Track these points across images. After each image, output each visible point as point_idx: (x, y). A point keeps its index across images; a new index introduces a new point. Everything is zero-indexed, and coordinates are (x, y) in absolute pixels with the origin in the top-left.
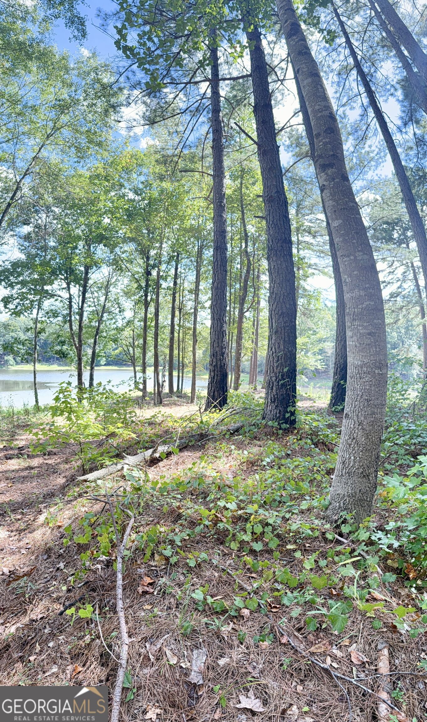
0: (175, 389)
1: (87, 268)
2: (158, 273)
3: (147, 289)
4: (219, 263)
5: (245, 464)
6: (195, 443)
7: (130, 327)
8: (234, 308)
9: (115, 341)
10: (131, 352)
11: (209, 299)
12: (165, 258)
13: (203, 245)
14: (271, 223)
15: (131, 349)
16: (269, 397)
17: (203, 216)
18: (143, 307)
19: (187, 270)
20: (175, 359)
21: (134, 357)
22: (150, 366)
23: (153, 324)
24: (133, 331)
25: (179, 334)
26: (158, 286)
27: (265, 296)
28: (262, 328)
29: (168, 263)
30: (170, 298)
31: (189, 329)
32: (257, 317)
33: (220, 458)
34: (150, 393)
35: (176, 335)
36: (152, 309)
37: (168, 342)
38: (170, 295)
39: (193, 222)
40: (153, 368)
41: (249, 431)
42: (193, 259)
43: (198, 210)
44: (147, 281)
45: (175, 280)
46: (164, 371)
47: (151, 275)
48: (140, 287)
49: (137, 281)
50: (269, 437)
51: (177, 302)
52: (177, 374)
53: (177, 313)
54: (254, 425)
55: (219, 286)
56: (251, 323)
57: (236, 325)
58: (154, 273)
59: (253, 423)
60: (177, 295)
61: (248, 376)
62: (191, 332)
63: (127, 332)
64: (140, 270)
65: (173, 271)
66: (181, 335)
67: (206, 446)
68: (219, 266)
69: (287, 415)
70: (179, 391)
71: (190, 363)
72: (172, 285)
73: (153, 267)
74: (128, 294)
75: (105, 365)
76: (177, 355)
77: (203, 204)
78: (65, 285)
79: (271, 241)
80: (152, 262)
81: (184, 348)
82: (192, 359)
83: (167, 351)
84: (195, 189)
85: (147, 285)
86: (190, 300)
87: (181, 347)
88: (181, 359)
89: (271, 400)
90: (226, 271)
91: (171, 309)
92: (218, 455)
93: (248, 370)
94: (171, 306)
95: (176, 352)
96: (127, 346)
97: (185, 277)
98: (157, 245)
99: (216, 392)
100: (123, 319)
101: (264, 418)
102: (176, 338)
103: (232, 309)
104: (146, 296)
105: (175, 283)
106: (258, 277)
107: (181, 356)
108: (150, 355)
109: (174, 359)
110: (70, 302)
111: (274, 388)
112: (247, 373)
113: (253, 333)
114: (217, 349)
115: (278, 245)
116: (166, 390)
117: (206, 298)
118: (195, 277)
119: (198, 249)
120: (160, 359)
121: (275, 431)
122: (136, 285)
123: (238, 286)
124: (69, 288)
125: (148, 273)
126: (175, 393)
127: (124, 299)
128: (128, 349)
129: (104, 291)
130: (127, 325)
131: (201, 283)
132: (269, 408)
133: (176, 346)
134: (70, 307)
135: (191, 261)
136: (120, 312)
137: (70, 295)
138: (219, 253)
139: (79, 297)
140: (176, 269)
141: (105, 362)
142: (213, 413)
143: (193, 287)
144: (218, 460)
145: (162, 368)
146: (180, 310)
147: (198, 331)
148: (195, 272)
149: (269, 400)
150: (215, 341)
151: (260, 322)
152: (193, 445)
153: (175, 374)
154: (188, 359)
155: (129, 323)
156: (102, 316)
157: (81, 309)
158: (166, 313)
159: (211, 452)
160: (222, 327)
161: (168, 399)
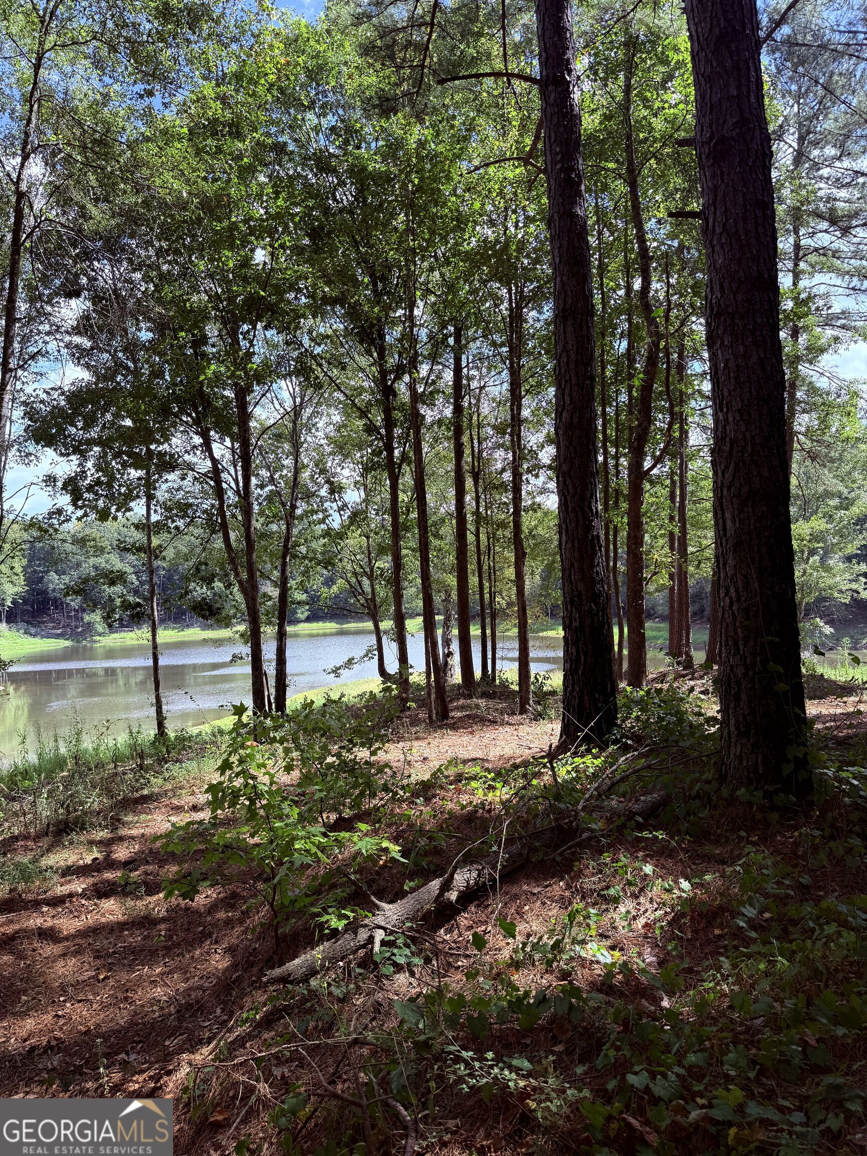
0: (478, 673)
1: (242, 393)
2: (412, 387)
3: (389, 432)
4: (573, 357)
5: (686, 920)
6: (546, 854)
7: (359, 527)
8: (616, 457)
9: (328, 563)
10: (367, 588)
11: (549, 440)
12: (424, 349)
13: (522, 298)
14: (718, 230)
15: (366, 582)
16: (732, 722)
17: (514, 212)
18: (386, 475)
19: (484, 370)
20: (473, 598)
21: (373, 599)
22: (413, 616)
23: (414, 515)
24: (368, 537)
25: (477, 535)
26: (416, 421)
27: (703, 415)
28: (694, 502)
29: (434, 358)
30: (446, 448)
31: (503, 525)
32: (682, 476)
33: (616, 900)
34: (419, 687)
35: (470, 538)
36: (407, 479)
37: (451, 559)
38: (448, 439)
39: (489, 232)
40: (420, 619)
41: (688, 813)
42: (497, 338)
43: (501, 193)
44: (388, 412)
45: (456, 400)
46: (446, 625)
47: (395, 395)
48: (370, 429)
49: (363, 414)
50: (743, 834)
51: (467, 458)
52: (479, 632)
53: (469, 483)
54: (698, 796)
55: (575, 420)
56: (666, 492)
57: (624, 506)
58: (402, 388)
59: (694, 792)
60: (465, 439)
61: (665, 626)
62: (508, 533)
63: (355, 540)
64: (366, 384)
65: (449, 376)
66: (483, 537)
67: (577, 866)
68: (572, 366)
69: (787, 769)
70: (488, 678)
71: (510, 605)
72: (448, 412)
73: (400, 370)
74: (342, 448)
75: (308, 620)
76: (477, 589)
77: (514, 172)
78: (197, 440)
79: (717, 288)
80: (392, 361)
81: (492, 571)
82: (514, 597)
83: (452, 581)
84: (486, 127)
85: (390, 423)
86: (498, 446)
87: (485, 567)
88: (487, 596)
89: (738, 728)
90: (592, 378)
91: (453, 474)
92: (612, 891)
93: (663, 608)
94: (451, 467)
95: (473, 580)
96: (355, 574)
97: (482, 388)
98: (400, 312)
99: (586, 698)
100: (340, 509)
101: (722, 778)
102: (472, 548)
103: (612, 462)
104: (390, 449)
105: (458, 409)
106: (681, 368)
107: (486, 591)
108: (412, 591)
109: (471, 598)
110: (218, 482)
111: (744, 697)
112: (663, 618)
113: (672, 518)
114: (581, 586)
115: (739, 297)
116: (456, 676)
117: (540, 437)
118: (506, 386)
119: (511, 309)
120: (438, 599)
121: (759, 816)
122: (360, 423)
123: (623, 398)
124: (207, 446)
125: (388, 392)
126: (478, 684)
127: (338, 459)
128: (359, 583)
129: (287, 446)
130: (351, 524)
131: (524, 401)
132: (736, 750)
133: (472, 567)
134: (220, 493)
135: (494, 344)
136: (332, 491)
137: (214, 461)
138: (570, 329)
139: (235, 467)
140: (458, 371)
141: (306, 614)
142: (582, 756)
143: (505, 414)
144: (611, 907)
145: (441, 617)
146: (476, 477)
147: (525, 530)
148: (505, 375)
149: (733, 729)
150: (572, 565)
151: (690, 488)
152: (542, 862)
153: (475, 631)
154: (505, 597)
155: (357, 517)
156: (294, 507)
157: (245, 495)
158: (442, 485)
159: (590, 882)
160: (589, 528)
161: (462, 702)
